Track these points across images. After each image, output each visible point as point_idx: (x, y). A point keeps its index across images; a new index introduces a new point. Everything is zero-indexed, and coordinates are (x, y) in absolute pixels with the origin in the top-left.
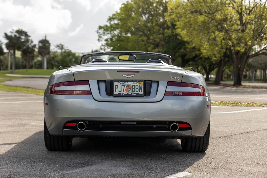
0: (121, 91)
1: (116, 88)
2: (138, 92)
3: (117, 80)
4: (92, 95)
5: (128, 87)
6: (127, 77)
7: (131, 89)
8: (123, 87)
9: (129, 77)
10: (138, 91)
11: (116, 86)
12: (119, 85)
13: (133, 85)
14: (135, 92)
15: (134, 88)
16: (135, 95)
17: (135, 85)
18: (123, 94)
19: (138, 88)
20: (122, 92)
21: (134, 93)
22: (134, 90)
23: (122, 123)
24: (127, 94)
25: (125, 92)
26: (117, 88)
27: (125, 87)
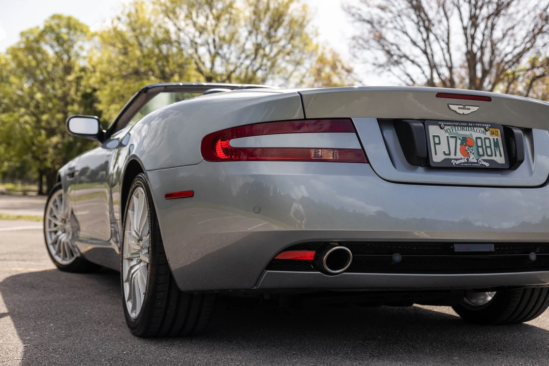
0: (449, 154)
1: (435, 144)
2: (493, 158)
3: (435, 122)
4: (368, 162)
5: (465, 141)
6: (461, 111)
7: (475, 147)
8: (452, 141)
9: (466, 112)
10: (491, 156)
11: (434, 136)
12: (443, 135)
13: (477, 138)
14: (486, 157)
15: (482, 147)
16: (487, 165)
17: (483, 136)
18: (458, 162)
19: (490, 147)
20: (452, 156)
21: (484, 160)
22: (480, 150)
23: (457, 248)
24: (468, 163)
25: (459, 155)
26: (439, 144)
27: (459, 142)
